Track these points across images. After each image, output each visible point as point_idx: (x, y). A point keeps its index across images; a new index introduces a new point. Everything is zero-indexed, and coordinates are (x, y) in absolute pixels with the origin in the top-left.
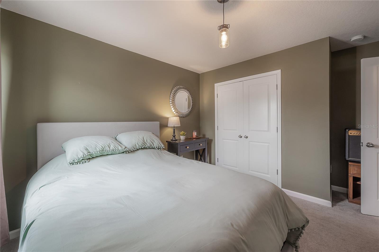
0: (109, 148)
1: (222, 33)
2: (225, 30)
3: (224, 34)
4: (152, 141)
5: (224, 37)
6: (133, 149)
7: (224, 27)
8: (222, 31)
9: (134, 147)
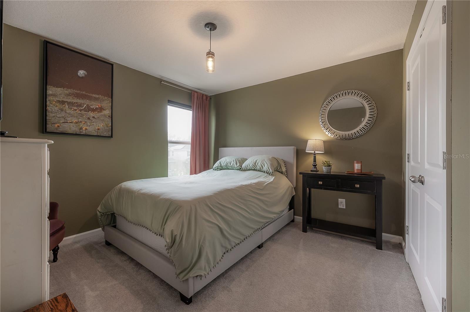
0: (230, 164)
1: (209, 59)
2: (212, 57)
3: (210, 60)
4: (262, 164)
5: (210, 63)
6: (245, 169)
7: (210, 54)
8: (209, 57)
9: (246, 167)
